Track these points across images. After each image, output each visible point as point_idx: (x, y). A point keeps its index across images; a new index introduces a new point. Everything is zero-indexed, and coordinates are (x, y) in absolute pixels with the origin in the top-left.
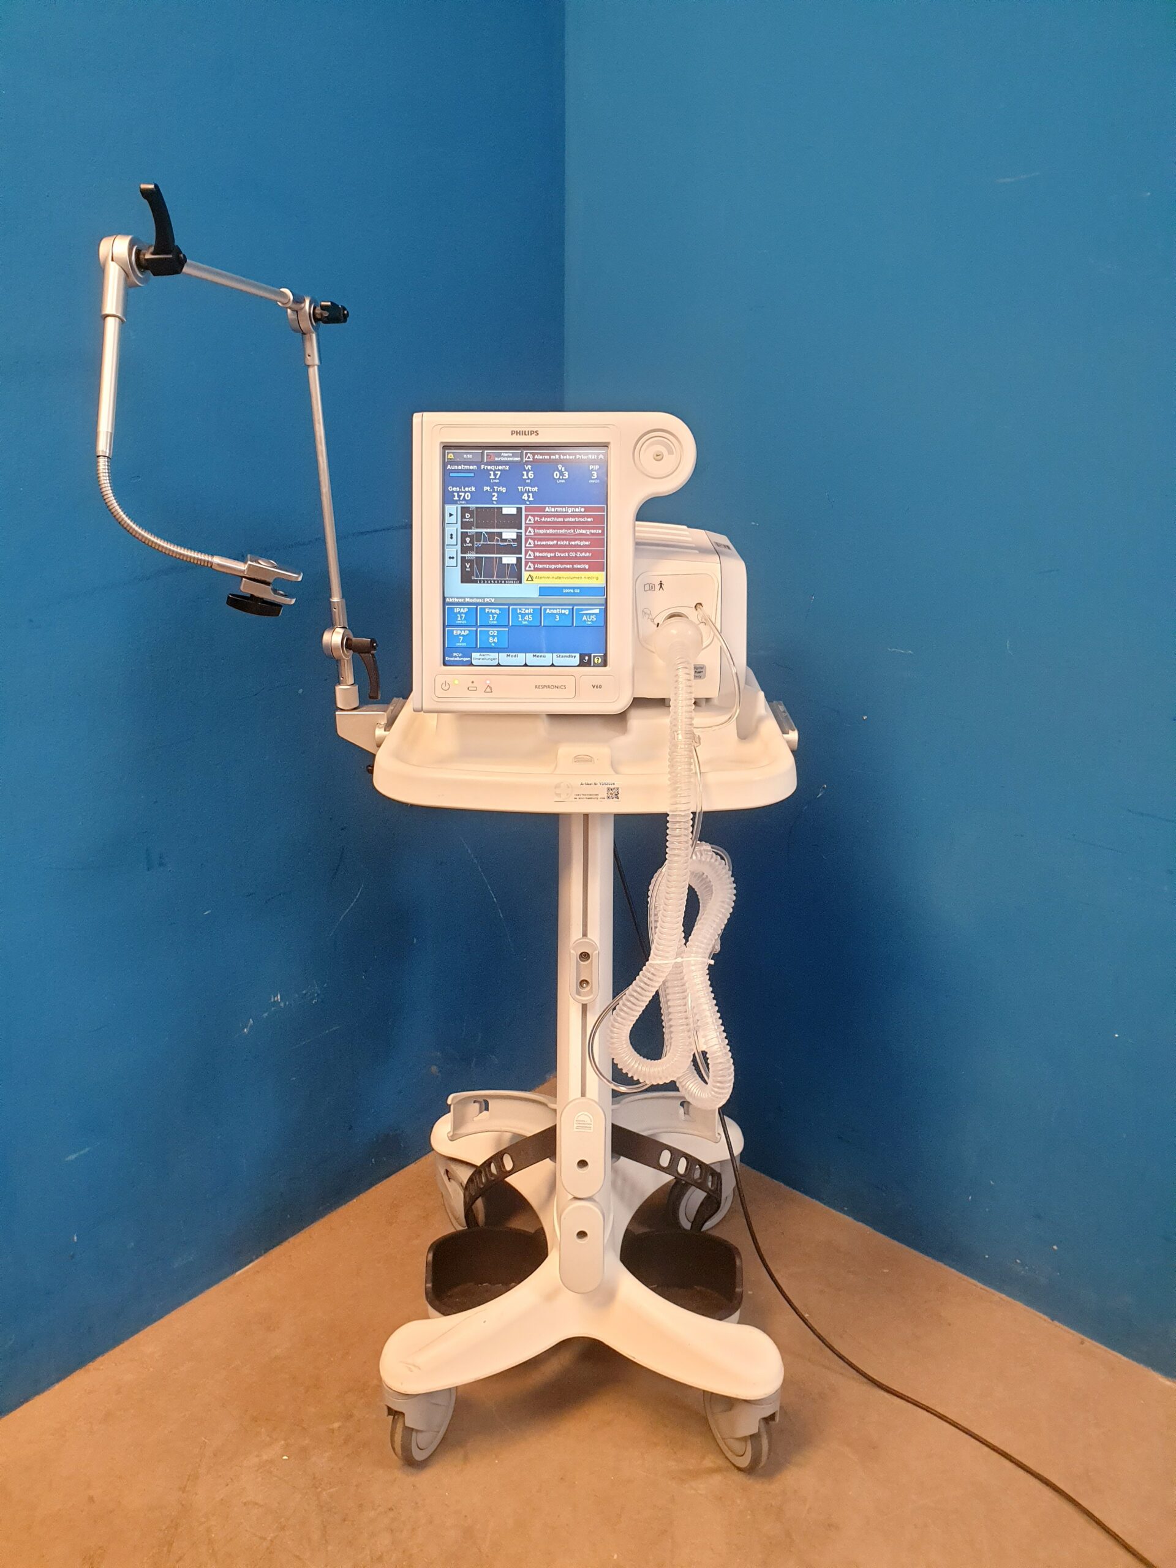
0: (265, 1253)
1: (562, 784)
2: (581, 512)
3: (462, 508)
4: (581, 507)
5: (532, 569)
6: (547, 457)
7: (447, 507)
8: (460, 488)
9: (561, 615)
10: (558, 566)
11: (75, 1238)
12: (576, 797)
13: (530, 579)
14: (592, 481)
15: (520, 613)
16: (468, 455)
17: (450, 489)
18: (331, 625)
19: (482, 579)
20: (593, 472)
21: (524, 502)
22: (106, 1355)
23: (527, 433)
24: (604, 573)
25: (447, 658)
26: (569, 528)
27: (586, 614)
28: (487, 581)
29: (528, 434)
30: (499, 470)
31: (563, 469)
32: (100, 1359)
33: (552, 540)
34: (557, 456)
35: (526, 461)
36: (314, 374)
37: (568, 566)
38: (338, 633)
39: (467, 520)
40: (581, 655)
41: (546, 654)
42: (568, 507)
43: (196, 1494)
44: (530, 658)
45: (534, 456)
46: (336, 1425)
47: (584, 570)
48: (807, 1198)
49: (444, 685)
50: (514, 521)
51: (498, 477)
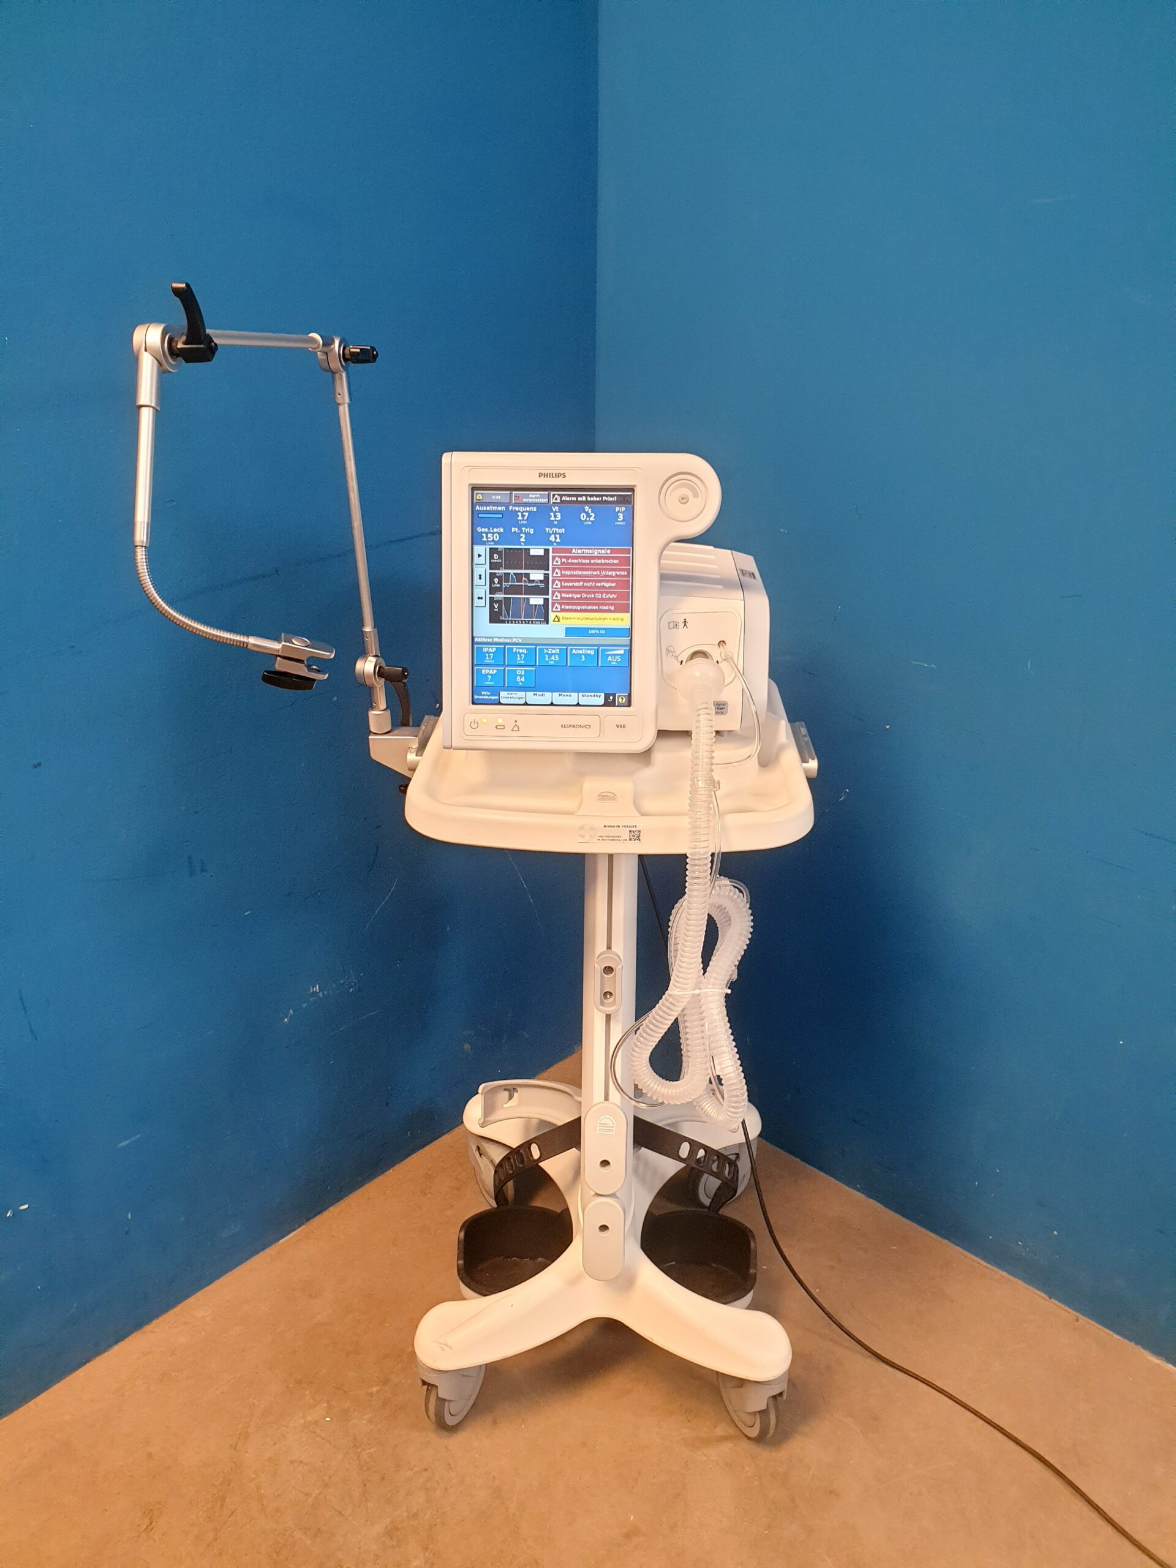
0: (306, 1222)
1: (586, 826)
2: (607, 554)
3: (490, 549)
4: (607, 549)
5: (559, 610)
6: (574, 499)
7: (476, 547)
8: (489, 529)
9: (586, 655)
10: (584, 607)
11: (130, 1216)
12: (599, 838)
13: (556, 619)
14: (618, 523)
15: (547, 653)
16: (497, 496)
17: (479, 529)
18: (363, 653)
19: (510, 619)
20: (619, 514)
21: (551, 543)
22: (161, 1319)
23: (554, 475)
24: (629, 614)
25: (476, 697)
26: (595, 570)
27: (611, 655)
28: (515, 621)
29: (556, 477)
30: (526, 511)
31: (590, 511)
32: (155, 1322)
33: (579, 581)
34: (584, 498)
35: (554, 503)
36: (344, 412)
37: (594, 608)
38: (371, 661)
39: (496, 561)
40: (605, 694)
41: (572, 694)
42: (595, 549)
43: (247, 1452)
44: (557, 698)
45: (561, 498)
46: (375, 1389)
47: (609, 611)
48: (822, 1174)
49: (472, 724)
50: (541, 563)
51: (525, 518)
